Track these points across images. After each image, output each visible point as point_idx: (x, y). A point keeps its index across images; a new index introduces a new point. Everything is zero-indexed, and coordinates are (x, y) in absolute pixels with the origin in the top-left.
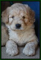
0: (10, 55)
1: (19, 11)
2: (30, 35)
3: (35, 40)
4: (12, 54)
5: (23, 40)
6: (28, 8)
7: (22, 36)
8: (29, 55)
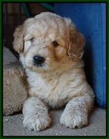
0: (33, 130)
1: (46, 29)
2: (73, 81)
3: (86, 92)
4: (36, 126)
5: (59, 92)
6: (70, 26)
7: (55, 83)
8: (74, 127)
